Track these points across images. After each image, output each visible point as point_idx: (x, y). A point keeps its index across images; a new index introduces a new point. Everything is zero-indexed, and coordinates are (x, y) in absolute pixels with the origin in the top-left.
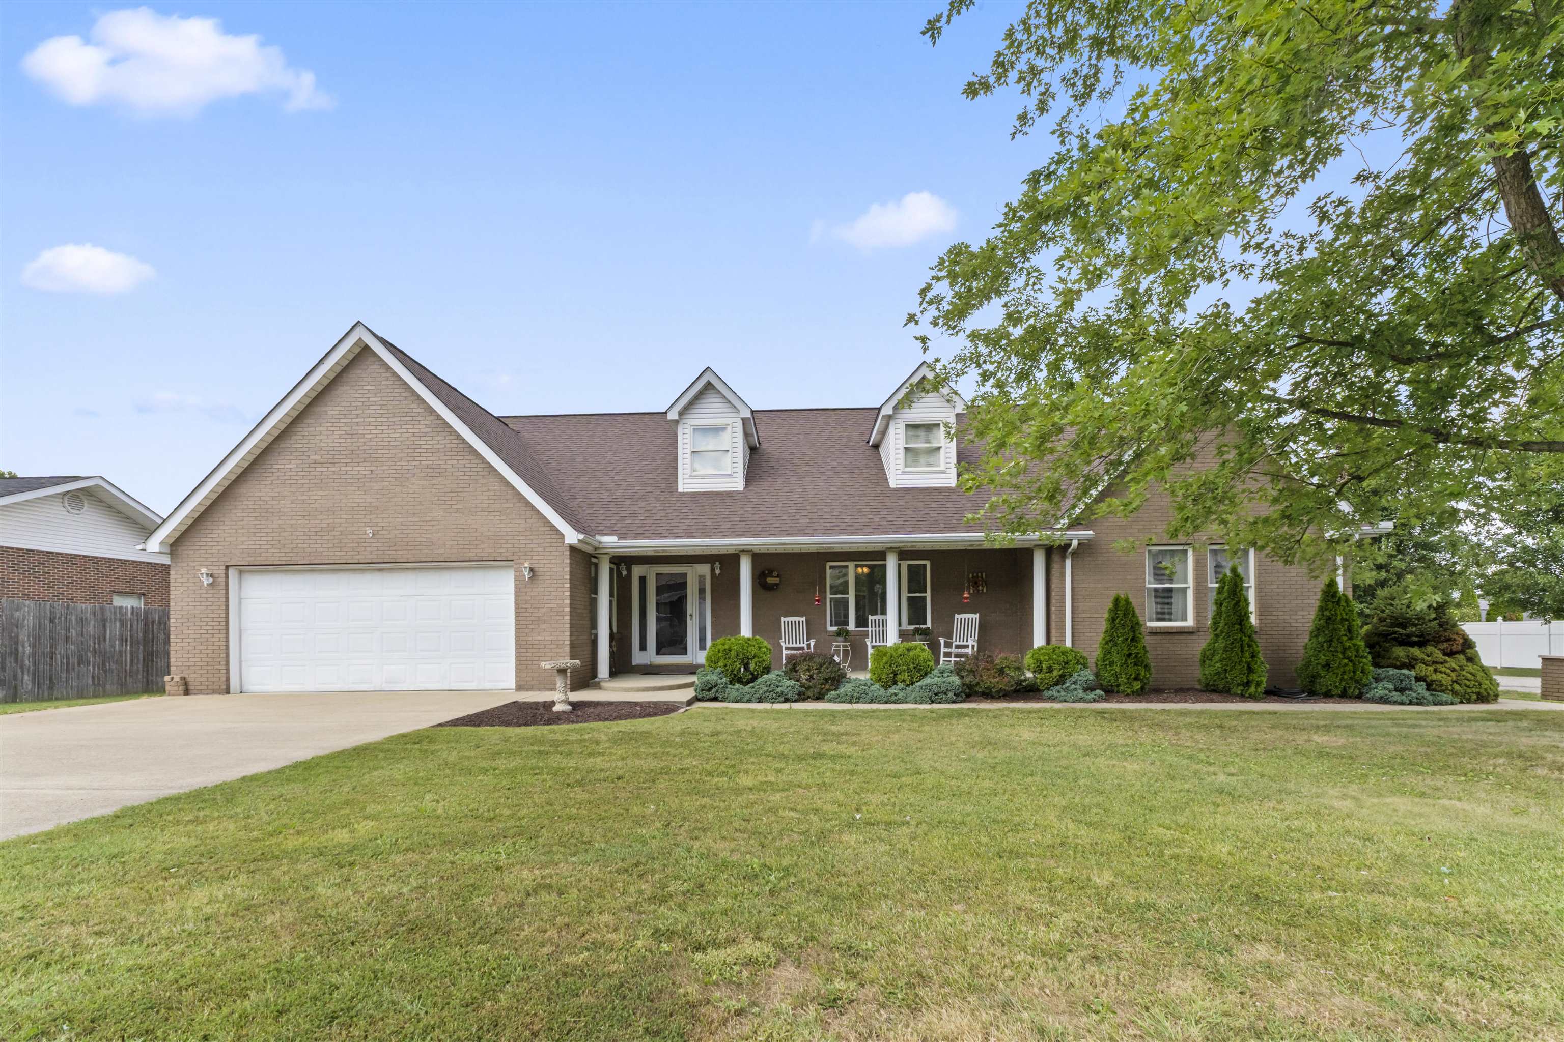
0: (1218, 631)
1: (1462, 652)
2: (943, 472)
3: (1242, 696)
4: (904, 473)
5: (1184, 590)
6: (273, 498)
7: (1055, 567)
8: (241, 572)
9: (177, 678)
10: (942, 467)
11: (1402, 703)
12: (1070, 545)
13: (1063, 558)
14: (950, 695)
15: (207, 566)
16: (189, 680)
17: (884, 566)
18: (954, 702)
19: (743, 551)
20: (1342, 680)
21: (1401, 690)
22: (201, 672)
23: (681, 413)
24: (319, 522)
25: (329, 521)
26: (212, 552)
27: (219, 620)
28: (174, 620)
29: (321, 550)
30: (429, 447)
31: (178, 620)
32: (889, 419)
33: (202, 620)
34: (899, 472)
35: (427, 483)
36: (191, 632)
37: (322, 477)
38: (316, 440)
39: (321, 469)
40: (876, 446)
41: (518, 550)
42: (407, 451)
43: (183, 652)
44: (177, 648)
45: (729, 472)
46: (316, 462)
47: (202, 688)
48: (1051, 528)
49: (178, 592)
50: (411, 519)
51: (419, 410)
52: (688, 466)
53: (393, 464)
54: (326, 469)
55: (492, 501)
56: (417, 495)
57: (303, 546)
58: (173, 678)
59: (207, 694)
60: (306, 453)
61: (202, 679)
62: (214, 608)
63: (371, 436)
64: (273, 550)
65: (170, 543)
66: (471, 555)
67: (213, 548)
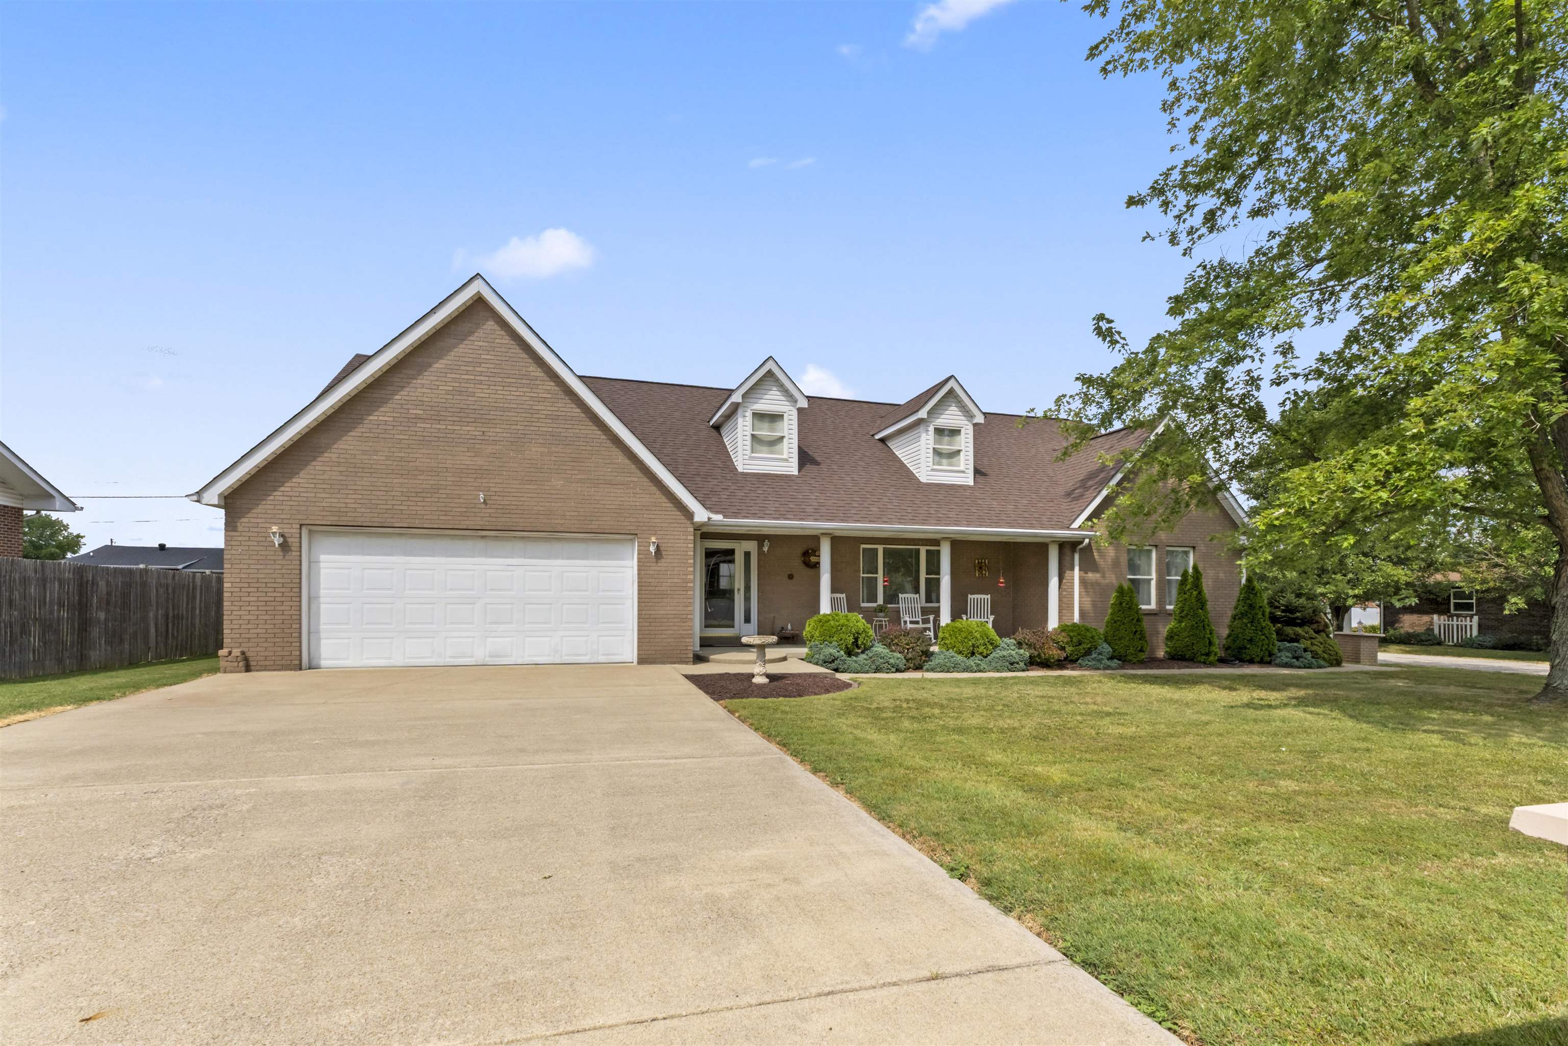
0: (1183, 614)
1: (1323, 631)
2: (963, 472)
4: (933, 470)
5: (1151, 580)
6: (364, 452)
7: (1067, 559)
8: (310, 531)
9: (236, 652)
10: (962, 468)
11: (1300, 667)
12: (1082, 542)
13: (1073, 550)
15: (275, 524)
16: (249, 654)
17: (939, 552)
18: (1023, 670)
19: (823, 534)
20: (1261, 650)
21: (1297, 658)
22: (265, 645)
23: (744, 396)
24: (421, 482)
25: (432, 482)
26: (283, 507)
27: (291, 585)
28: (229, 585)
29: (423, 512)
30: (549, 413)
31: (234, 585)
32: (920, 421)
33: (269, 585)
34: (929, 469)
35: (546, 450)
36: (252, 599)
37: (425, 434)
38: (417, 394)
39: (422, 425)
40: (882, 440)
41: (641, 524)
42: (524, 415)
43: (241, 622)
44: (232, 617)
45: (785, 456)
46: (417, 417)
47: (267, 663)
48: (1068, 528)
49: (235, 552)
50: (528, 487)
51: (537, 374)
52: (748, 448)
53: (508, 427)
54: (429, 426)
55: (616, 474)
56: (535, 462)
57: (400, 507)
58: (230, 653)
59: (275, 670)
60: (406, 407)
61: (266, 654)
62: (284, 571)
63: (483, 395)
64: (363, 510)
65: (226, 494)
66: (593, 526)
67: (284, 503)
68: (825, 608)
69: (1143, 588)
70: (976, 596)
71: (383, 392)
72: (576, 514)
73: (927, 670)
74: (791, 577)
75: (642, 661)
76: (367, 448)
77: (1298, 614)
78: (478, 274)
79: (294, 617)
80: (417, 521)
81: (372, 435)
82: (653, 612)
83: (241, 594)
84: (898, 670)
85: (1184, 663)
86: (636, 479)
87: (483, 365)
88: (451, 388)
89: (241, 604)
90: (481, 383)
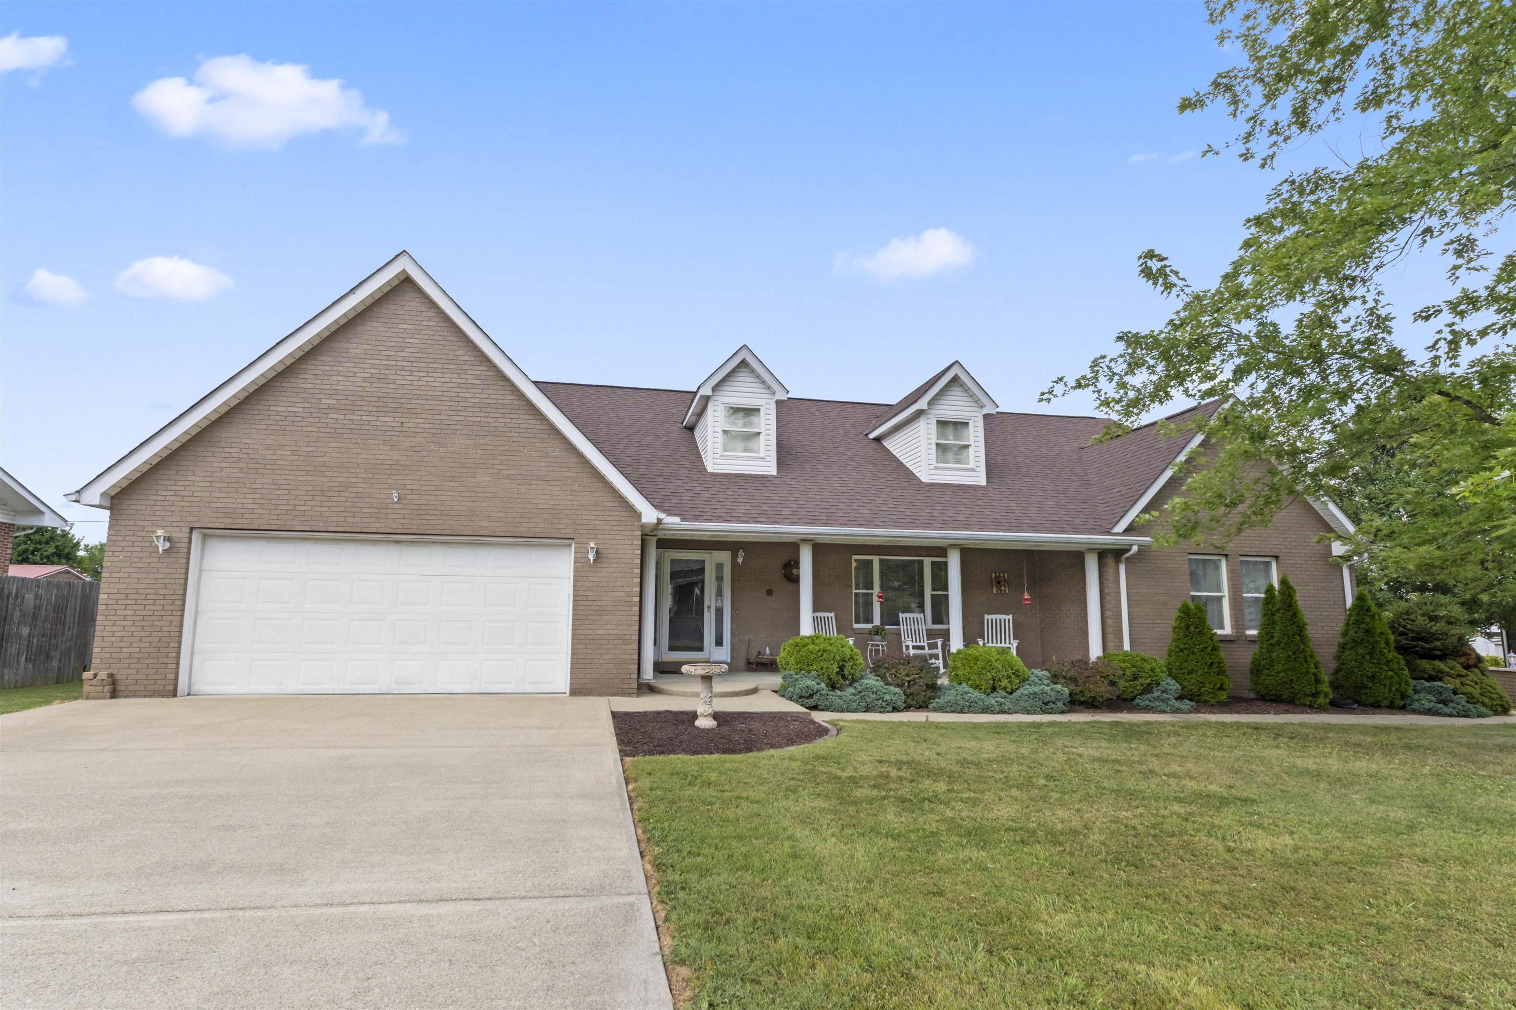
0: (1273, 641)
1: (1476, 666)
2: (973, 470)
3: (1311, 707)
4: (937, 468)
5: (1220, 598)
7: (1111, 570)
8: (205, 536)
9: (103, 675)
10: (971, 465)
11: (1451, 715)
12: (1128, 550)
13: (1118, 562)
14: (1060, 704)
15: (163, 527)
16: (119, 677)
17: (946, 563)
18: (1063, 712)
19: (803, 540)
20: (1390, 690)
21: (1445, 703)
22: (138, 666)
23: (714, 389)
24: (328, 479)
25: (341, 479)
26: (173, 509)
27: (173, 597)
28: (105, 596)
29: (328, 514)
30: (477, 400)
31: (111, 596)
32: (920, 413)
33: (148, 597)
34: (931, 467)
35: (469, 442)
36: (129, 613)
37: (336, 426)
38: (331, 382)
39: (335, 416)
40: (878, 440)
41: (580, 527)
42: (448, 403)
43: (113, 639)
44: (105, 634)
45: (761, 455)
46: (329, 407)
47: (137, 688)
48: (1109, 533)
49: (116, 559)
50: (449, 484)
51: (466, 358)
52: (720, 446)
53: (430, 417)
54: (342, 417)
55: (551, 469)
56: (458, 456)
57: (303, 508)
58: (95, 675)
59: (144, 697)
60: (317, 396)
61: (137, 677)
62: (167, 581)
63: (404, 382)
64: (261, 511)
65: (113, 494)
66: (523, 529)
67: (176, 503)
68: (806, 629)
69: (1211, 609)
70: (994, 617)
71: (294, 380)
72: (503, 515)
73: (935, 710)
74: (769, 593)
75: (576, 691)
76: (272, 442)
77: (1438, 643)
78: (404, 251)
79: (173, 634)
80: (321, 524)
81: (278, 428)
82: (590, 632)
83: (116, 607)
84: (895, 709)
85: (1282, 706)
86: (575, 475)
87: (407, 350)
88: (369, 375)
89: (115, 618)
90: (403, 368)
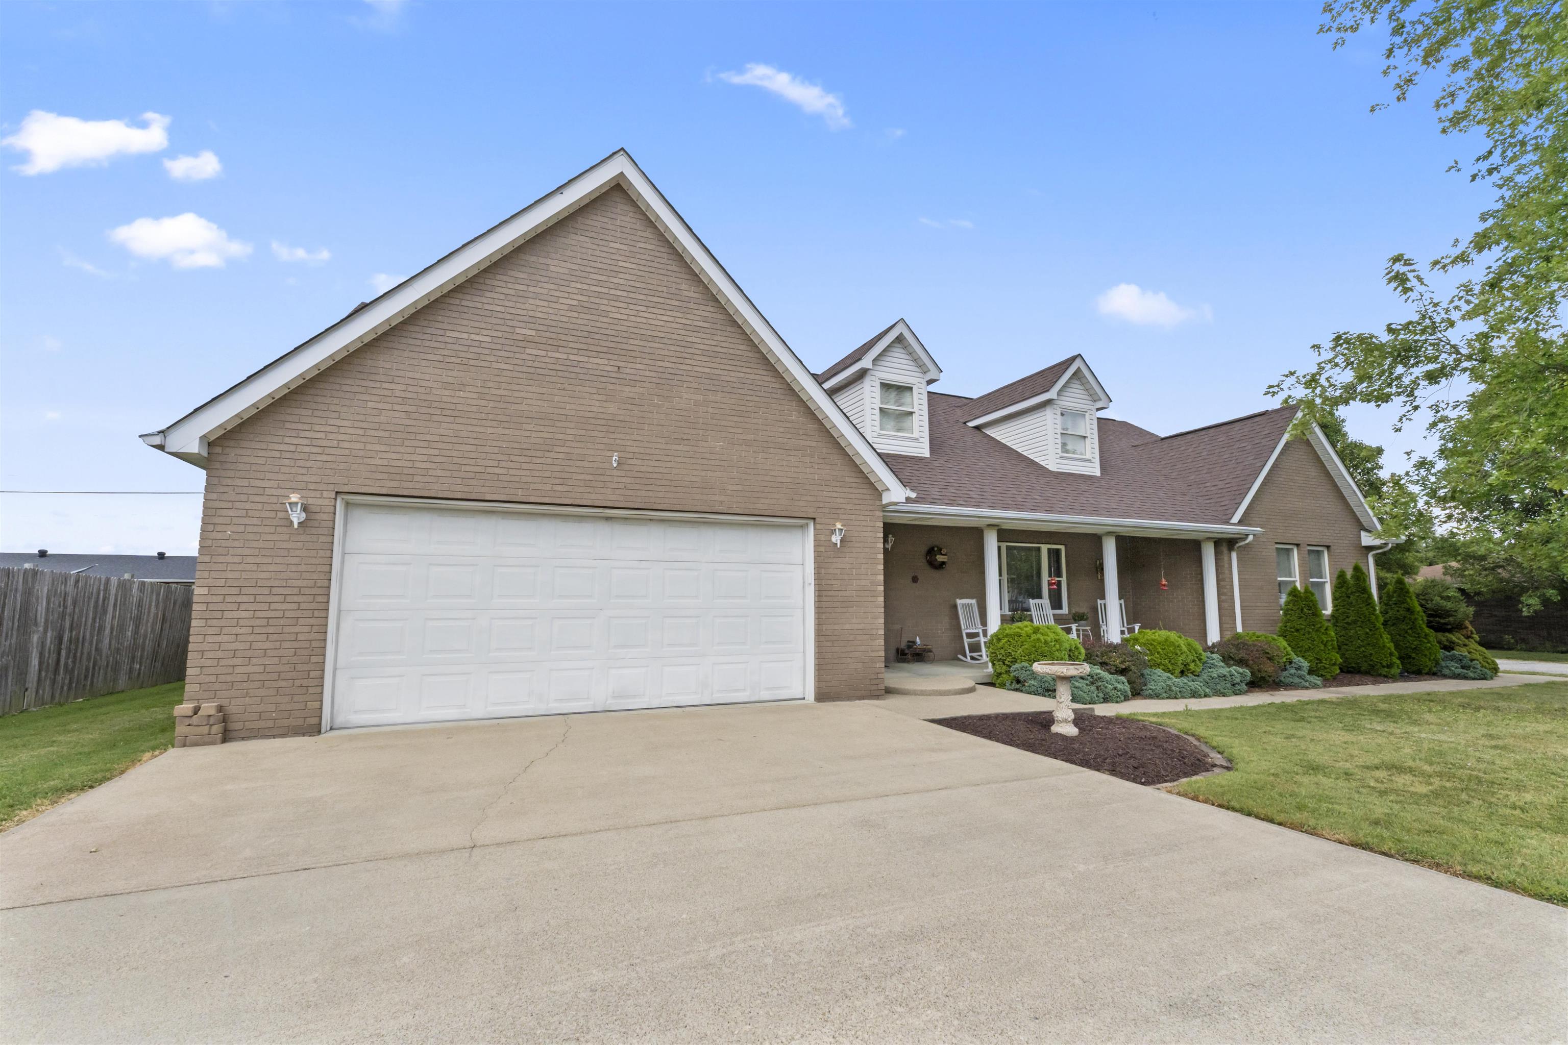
2: (1089, 461)
4: (1061, 458)
5: (1294, 582)
7: (1225, 558)
8: (348, 504)
9: (208, 708)
10: (1089, 456)
12: (1242, 540)
13: (1231, 550)
15: (295, 490)
16: (232, 709)
17: (1104, 551)
19: (987, 524)
20: (1430, 660)
21: (1466, 668)
22: (262, 692)
23: (873, 362)
24: (527, 434)
25: (545, 435)
26: (309, 464)
27: (314, 591)
28: (204, 591)
29: (530, 479)
30: (706, 348)
31: (213, 591)
32: (1047, 403)
33: (274, 591)
34: (1056, 456)
35: (701, 398)
36: (244, 614)
37: (536, 364)
38: (527, 306)
39: (535, 352)
40: (978, 428)
41: (821, 505)
42: (673, 348)
43: (220, 654)
44: (205, 647)
45: (916, 436)
46: (527, 340)
47: (262, 724)
48: (1226, 522)
49: (219, 536)
50: (677, 447)
51: (692, 294)
52: (877, 424)
53: (651, 362)
54: (543, 353)
55: (789, 436)
56: (685, 413)
57: (497, 471)
58: (196, 710)
59: (274, 737)
60: (510, 323)
61: (262, 708)
62: (303, 568)
63: (619, 316)
64: (439, 473)
65: (212, 438)
66: (761, 506)
67: (312, 457)
71: (478, 299)
72: (740, 488)
74: (915, 579)
75: (822, 696)
76: (451, 380)
77: (1450, 619)
78: (622, 149)
79: (314, 644)
80: (520, 492)
81: (458, 361)
82: (836, 627)
83: (222, 607)
84: (1126, 699)
86: (814, 444)
87: (621, 276)
88: (575, 303)
89: (223, 623)
90: (617, 299)
